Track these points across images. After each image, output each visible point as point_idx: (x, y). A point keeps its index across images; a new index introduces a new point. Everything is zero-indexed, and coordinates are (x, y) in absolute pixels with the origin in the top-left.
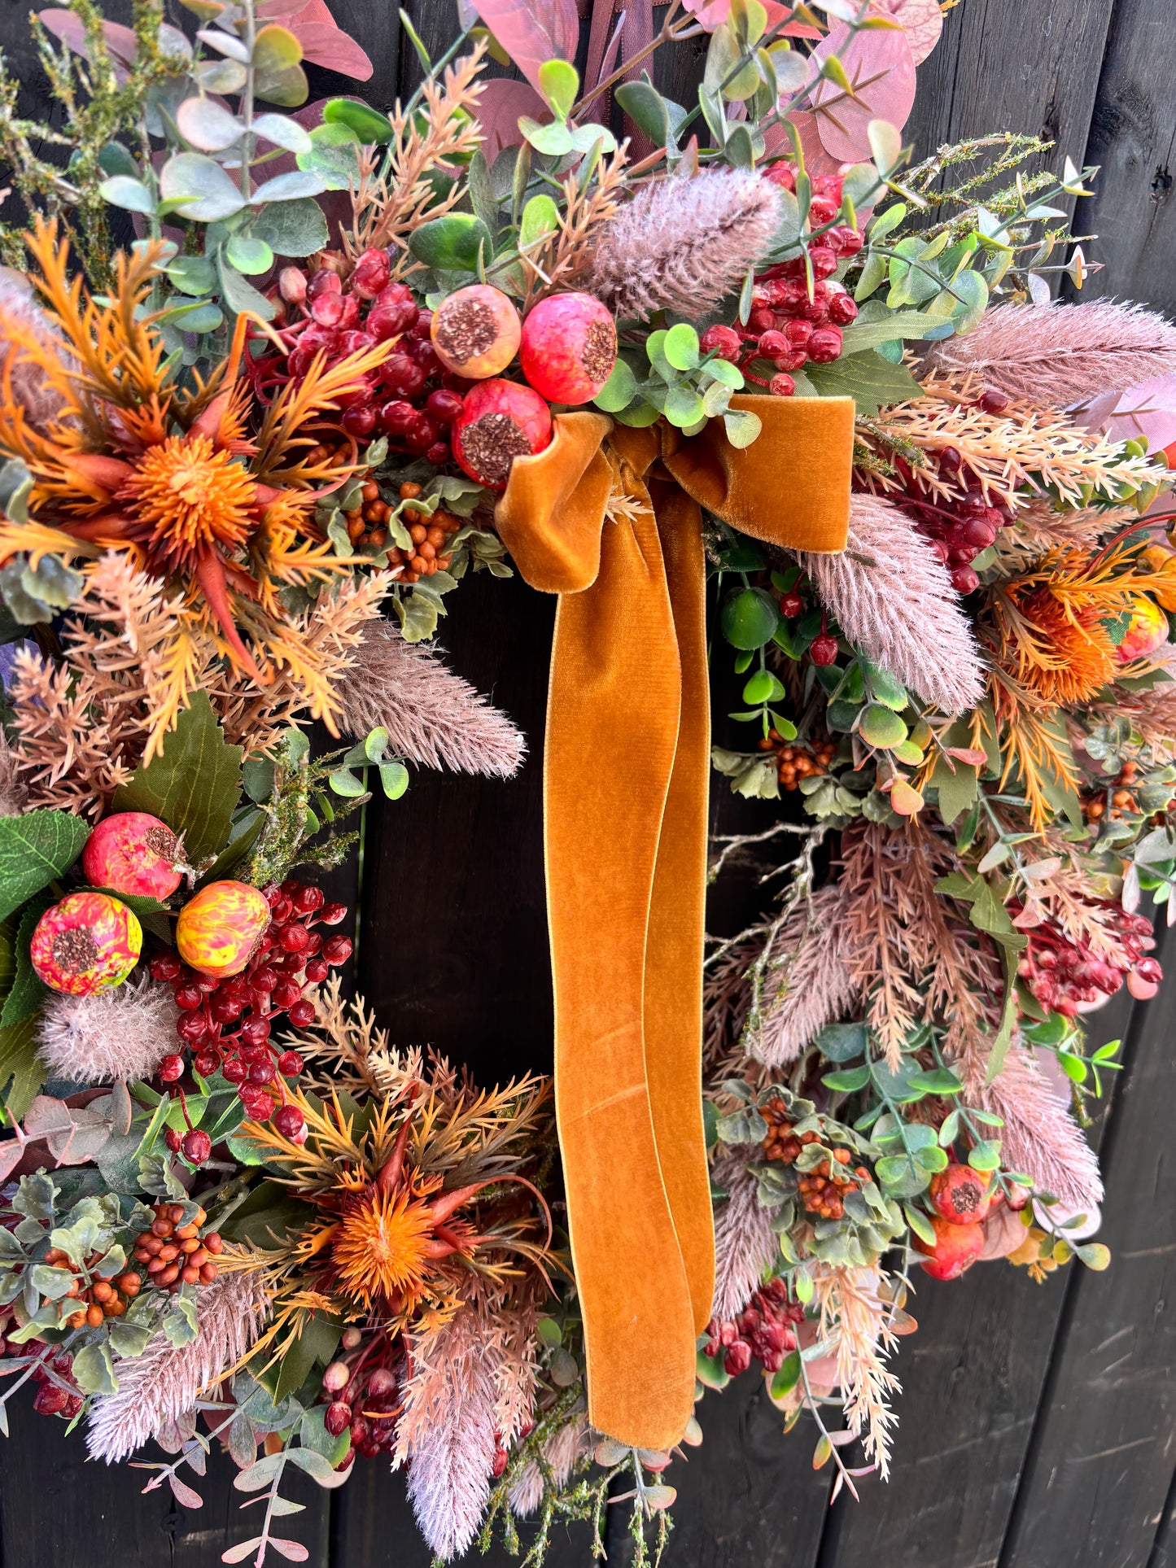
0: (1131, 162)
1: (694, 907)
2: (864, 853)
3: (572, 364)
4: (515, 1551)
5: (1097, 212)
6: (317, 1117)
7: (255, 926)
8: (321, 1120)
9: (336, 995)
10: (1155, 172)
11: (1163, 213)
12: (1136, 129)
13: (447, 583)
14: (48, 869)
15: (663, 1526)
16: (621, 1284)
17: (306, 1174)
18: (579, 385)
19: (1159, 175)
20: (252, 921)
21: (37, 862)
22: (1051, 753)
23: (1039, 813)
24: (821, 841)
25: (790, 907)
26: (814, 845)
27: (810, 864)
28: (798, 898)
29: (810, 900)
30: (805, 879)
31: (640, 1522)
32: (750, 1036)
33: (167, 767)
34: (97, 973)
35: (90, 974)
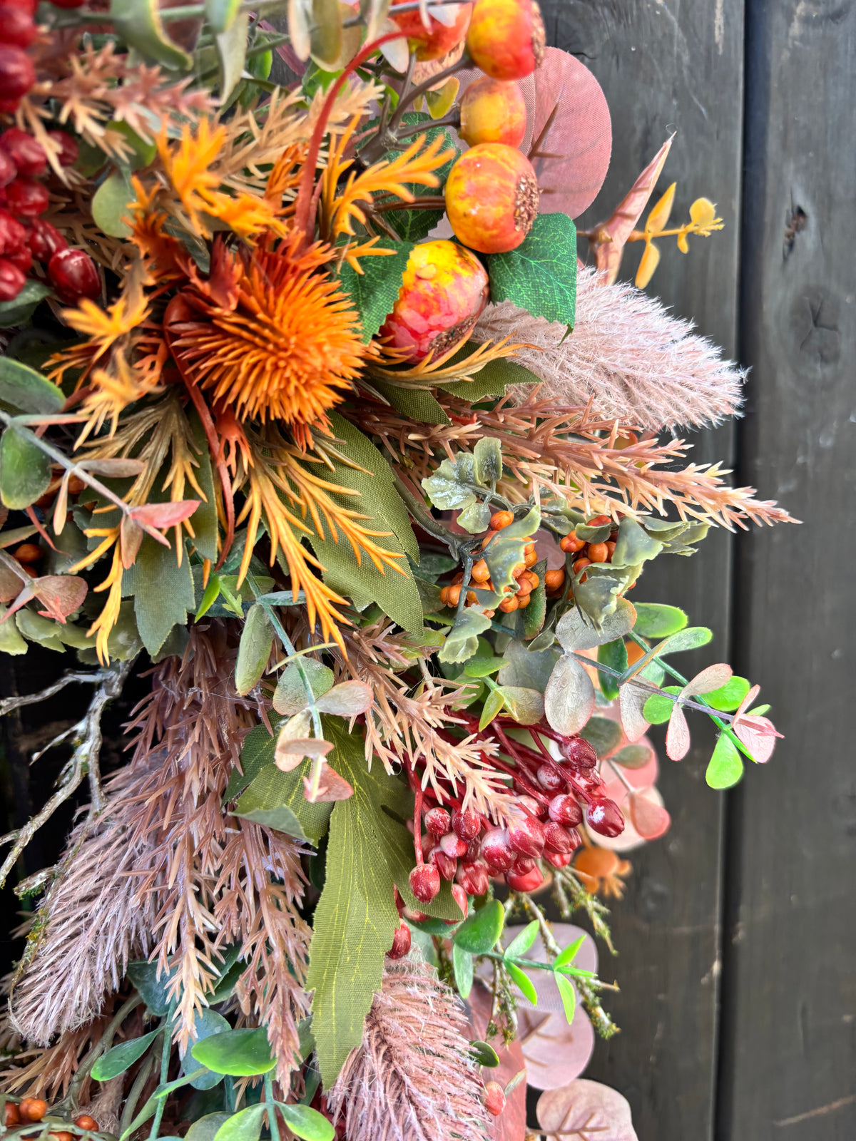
22: (331, 514)
23: (323, 613)
24: (117, 690)
25: (61, 796)
26: (106, 698)
27: (95, 727)
28: (76, 781)
29: (95, 782)
30: (87, 751)
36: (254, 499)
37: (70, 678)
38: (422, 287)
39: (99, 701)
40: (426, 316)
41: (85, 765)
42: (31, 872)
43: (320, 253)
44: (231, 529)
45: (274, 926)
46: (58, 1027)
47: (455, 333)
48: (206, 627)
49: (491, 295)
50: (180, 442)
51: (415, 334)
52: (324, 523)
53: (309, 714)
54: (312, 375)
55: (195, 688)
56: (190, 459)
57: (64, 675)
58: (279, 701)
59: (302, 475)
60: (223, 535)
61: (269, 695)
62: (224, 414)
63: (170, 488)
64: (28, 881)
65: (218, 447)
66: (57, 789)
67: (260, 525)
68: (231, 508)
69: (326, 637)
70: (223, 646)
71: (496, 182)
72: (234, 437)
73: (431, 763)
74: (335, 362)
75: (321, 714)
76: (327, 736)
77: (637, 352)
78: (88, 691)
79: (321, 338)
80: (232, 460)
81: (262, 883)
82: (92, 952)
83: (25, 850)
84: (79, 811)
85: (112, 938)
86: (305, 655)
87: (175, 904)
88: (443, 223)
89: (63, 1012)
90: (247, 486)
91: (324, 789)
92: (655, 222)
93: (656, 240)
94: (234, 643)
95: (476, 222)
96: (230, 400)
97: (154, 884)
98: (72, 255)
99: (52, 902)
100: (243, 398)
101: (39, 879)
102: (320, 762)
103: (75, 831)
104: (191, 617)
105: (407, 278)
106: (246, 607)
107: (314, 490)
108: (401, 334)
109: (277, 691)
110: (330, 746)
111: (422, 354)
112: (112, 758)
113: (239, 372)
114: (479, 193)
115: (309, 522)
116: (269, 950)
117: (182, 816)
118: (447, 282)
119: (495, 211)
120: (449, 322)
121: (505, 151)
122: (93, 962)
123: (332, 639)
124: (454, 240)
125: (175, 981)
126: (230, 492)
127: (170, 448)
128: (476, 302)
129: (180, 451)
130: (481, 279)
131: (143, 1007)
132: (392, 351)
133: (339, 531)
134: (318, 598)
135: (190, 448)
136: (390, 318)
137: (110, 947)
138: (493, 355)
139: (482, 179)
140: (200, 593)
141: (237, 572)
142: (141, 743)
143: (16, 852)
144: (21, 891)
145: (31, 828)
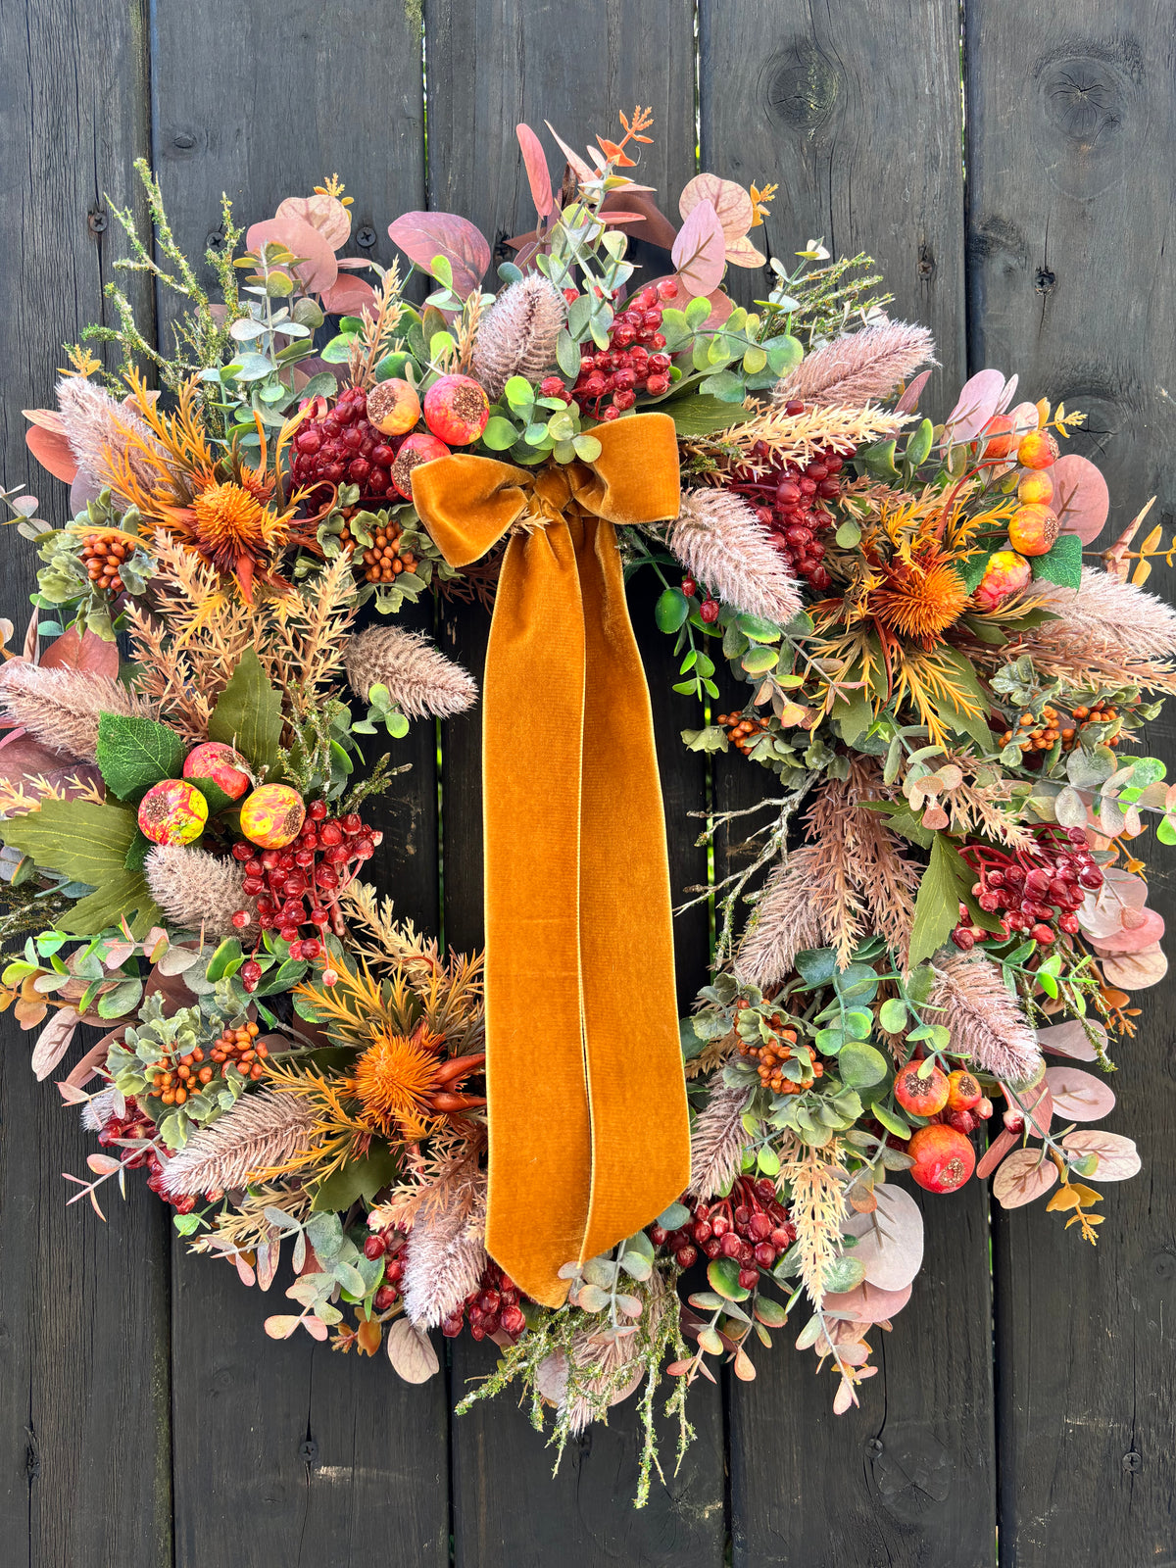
0: (1009, 271)
1: (658, 836)
2: (825, 809)
3: (445, 412)
4: (539, 1427)
5: (984, 311)
6: (352, 978)
7: (285, 808)
9: (390, 916)
10: (1036, 274)
11: (1052, 301)
12: (1005, 246)
13: (418, 584)
14: (156, 766)
15: (683, 1435)
17: (347, 1030)
18: (455, 425)
19: (1041, 275)
20: (282, 802)
21: (149, 759)
22: (943, 684)
23: (937, 734)
24: (797, 806)
25: (767, 856)
26: (790, 810)
27: (784, 824)
28: (774, 850)
29: (784, 853)
30: (780, 836)
31: (649, 1407)
32: (721, 952)
33: (238, 708)
34: (168, 821)
35: (164, 822)
36: (903, 676)
37: (766, 802)
38: (996, 573)
39: (787, 811)
40: (997, 586)
41: (779, 844)
42: (751, 892)
43: (948, 555)
44: (892, 687)
46: (760, 983)
47: (1012, 596)
49: (1033, 577)
50: (868, 647)
51: (992, 595)
52: (939, 687)
56: (872, 654)
57: (761, 801)
58: (906, 787)
59: (928, 665)
60: (889, 689)
62: (892, 634)
63: (863, 667)
64: (749, 896)
65: (887, 649)
66: (764, 854)
68: (892, 678)
69: (938, 745)
71: (1034, 521)
72: (896, 644)
73: (987, 822)
74: (954, 601)
77: (1119, 609)
79: (950, 591)
80: (894, 655)
83: (747, 882)
84: (774, 866)
88: (1007, 544)
90: (900, 671)
91: (932, 817)
92: (1148, 547)
93: (1147, 558)
95: (1024, 540)
97: (823, 895)
99: (764, 907)
101: (755, 895)
102: (934, 800)
103: (772, 876)
105: (989, 569)
107: (934, 672)
108: (983, 595)
109: (906, 781)
111: (995, 607)
112: (795, 841)
114: (1026, 527)
115: (932, 687)
118: (1009, 570)
119: (1034, 535)
120: (1010, 590)
121: (1039, 507)
123: (941, 747)
124: (1014, 551)
126: (891, 672)
127: (862, 650)
128: (1024, 581)
129: (867, 652)
130: (1027, 569)
132: (980, 604)
133: (947, 692)
134: (936, 727)
135: (872, 649)
136: (979, 587)
138: (1034, 605)
139: (1027, 520)
142: (812, 826)
143: (742, 882)
144: (747, 899)
145: (752, 869)
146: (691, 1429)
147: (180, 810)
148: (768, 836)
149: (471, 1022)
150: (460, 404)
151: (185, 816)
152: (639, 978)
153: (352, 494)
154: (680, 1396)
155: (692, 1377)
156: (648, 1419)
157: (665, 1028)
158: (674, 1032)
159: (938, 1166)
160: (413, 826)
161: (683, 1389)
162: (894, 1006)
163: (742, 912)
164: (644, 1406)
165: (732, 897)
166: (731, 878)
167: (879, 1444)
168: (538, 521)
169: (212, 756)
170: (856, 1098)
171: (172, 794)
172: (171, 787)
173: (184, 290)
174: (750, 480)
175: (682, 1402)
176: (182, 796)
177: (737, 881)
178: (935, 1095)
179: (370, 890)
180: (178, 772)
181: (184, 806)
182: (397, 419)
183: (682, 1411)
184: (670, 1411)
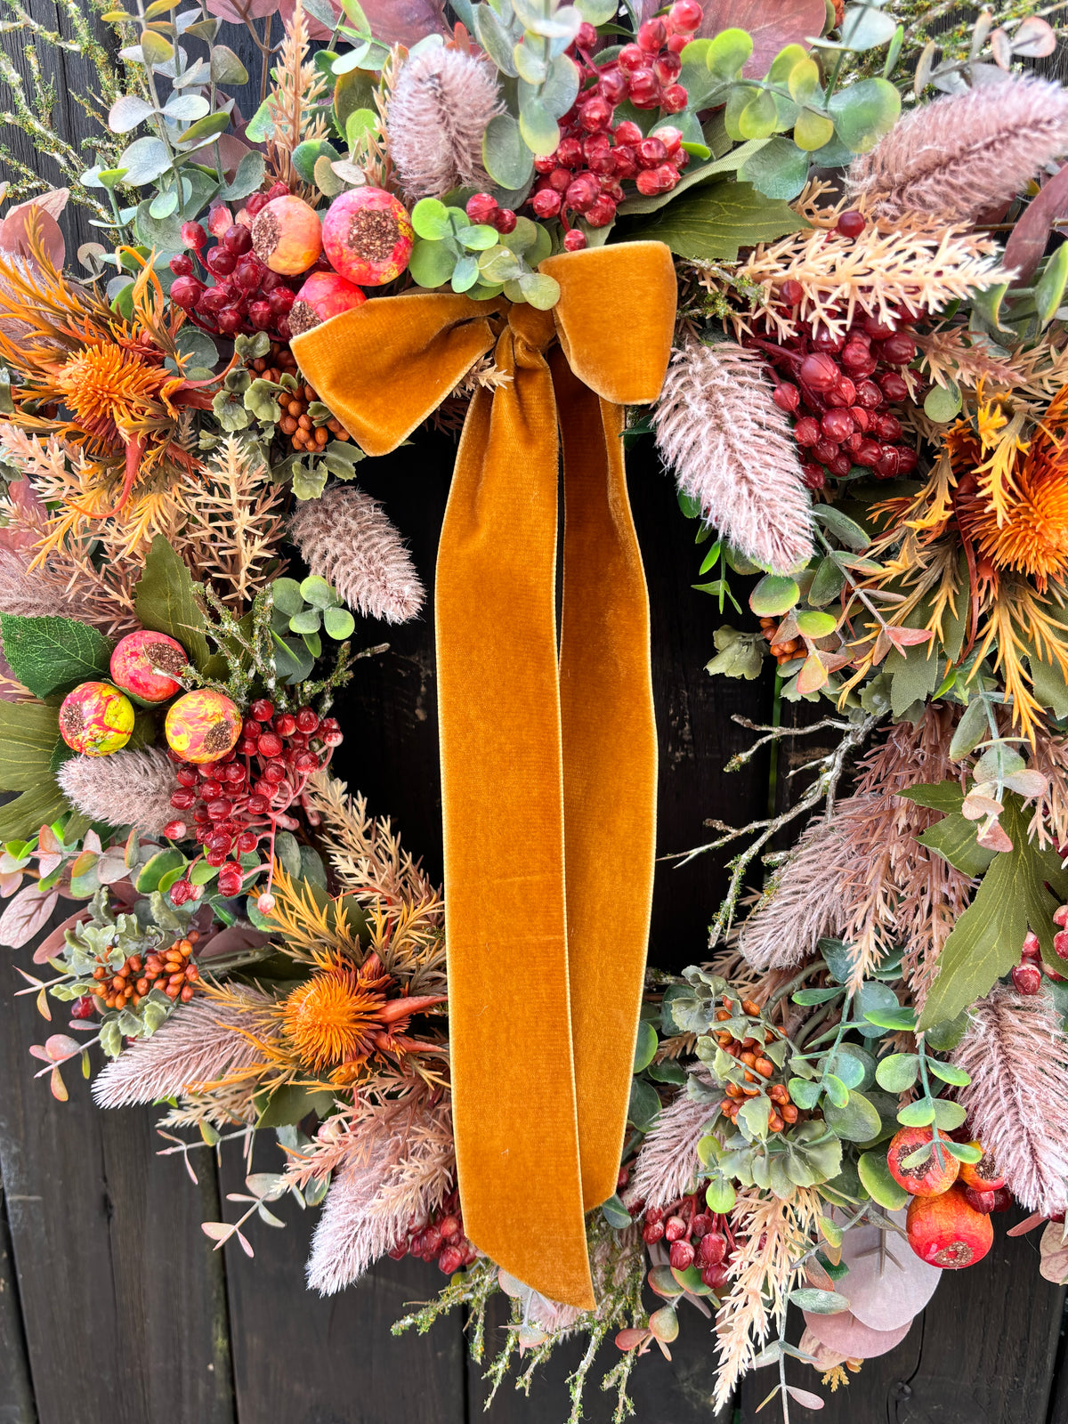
3: (341, 249)
4: (477, 1359)
7: (204, 723)
8: (298, 902)
9: (362, 814)
15: (619, 1410)
16: (499, 1113)
18: (355, 267)
20: (202, 719)
22: (1050, 643)
23: (1024, 715)
24: (860, 739)
25: (805, 805)
26: (851, 743)
27: (838, 762)
28: (817, 797)
29: (831, 802)
30: (829, 778)
31: (580, 1381)
32: (718, 926)
33: (162, 597)
34: (83, 736)
35: (80, 737)
36: (993, 622)
37: (827, 722)
39: (847, 743)
41: (826, 788)
42: (776, 849)
44: (971, 640)
45: (938, 931)
46: (769, 961)
48: (939, 707)
50: (949, 573)
52: (1044, 649)
53: (996, 785)
54: (1049, 548)
55: (921, 750)
56: (954, 587)
57: (823, 719)
58: (977, 771)
59: (1034, 610)
60: (966, 642)
61: (972, 766)
62: (983, 561)
63: (935, 604)
64: (772, 855)
65: (976, 581)
66: (803, 800)
67: (993, 642)
68: (975, 625)
69: (1023, 733)
70: (948, 723)
72: (987, 577)
75: (1006, 789)
76: (1004, 804)
78: (840, 735)
80: (982, 593)
81: (937, 899)
82: (802, 918)
83: (774, 834)
84: (813, 819)
85: (817, 911)
86: (1007, 743)
87: (865, 899)
89: (774, 951)
90: (991, 612)
91: (990, 836)
94: (955, 723)
96: (989, 554)
97: (855, 881)
98: (890, 450)
99: (786, 874)
100: (997, 557)
101: (779, 856)
102: (993, 818)
103: (808, 831)
104: (929, 696)
106: (971, 697)
107: (1041, 622)
109: (978, 765)
110: (1002, 809)
112: (845, 787)
113: (996, 539)
115: (1032, 647)
116: (930, 946)
117: (885, 840)
122: (801, 924)
123: (1027, 736)
125: (856, 948)
126: (977, 614)
127: (941, 576)
129: (947, 580)
131: (827, 972)
133: (1054, 657)
134: (1023, 705)
135: (955, 579)
137: (815, 916)
140: (940, 682)
141: (969, 671)
142: (867, 779)
143: (768, 834)
144: (766, 859)
145: (781, 821)
146: (630, 1404)
147: (94, 726)
148: (815, 774)
149: (419, 965)
150: (358, 238)
151: (101, 733)
152: (603, 947)
153: (260, 345)
154: (624, 1368)
155: (644, 1350)
156: (577, 1394)
157: (621, 1013)
158: (631, 1021)
159: (934, 1247)
160: (423, 689)
161: (629, 1362)
162: (898, 1063)
163: (757, 876)
164: (574, 1380)
165: (745, 857)
166: (756, 825)
167: (908, 1389)
168: (497, 378)
169: (133, 654)
170: (837, 1152)
171: (87, 706)
172: (88, 696)
173: (74, 47)
174: (773, 338)
175: (625, 1376)
176: (96, 710)
177: (761, 831)
178: (931, 1182)
179: (341, 786)
180: (102, 673)
181: (99, 721)
182: (286, 257)
183: (623, 1385)
184: (607, 1384)
